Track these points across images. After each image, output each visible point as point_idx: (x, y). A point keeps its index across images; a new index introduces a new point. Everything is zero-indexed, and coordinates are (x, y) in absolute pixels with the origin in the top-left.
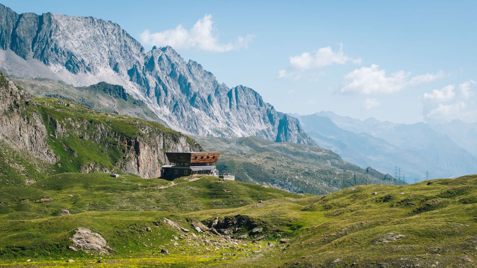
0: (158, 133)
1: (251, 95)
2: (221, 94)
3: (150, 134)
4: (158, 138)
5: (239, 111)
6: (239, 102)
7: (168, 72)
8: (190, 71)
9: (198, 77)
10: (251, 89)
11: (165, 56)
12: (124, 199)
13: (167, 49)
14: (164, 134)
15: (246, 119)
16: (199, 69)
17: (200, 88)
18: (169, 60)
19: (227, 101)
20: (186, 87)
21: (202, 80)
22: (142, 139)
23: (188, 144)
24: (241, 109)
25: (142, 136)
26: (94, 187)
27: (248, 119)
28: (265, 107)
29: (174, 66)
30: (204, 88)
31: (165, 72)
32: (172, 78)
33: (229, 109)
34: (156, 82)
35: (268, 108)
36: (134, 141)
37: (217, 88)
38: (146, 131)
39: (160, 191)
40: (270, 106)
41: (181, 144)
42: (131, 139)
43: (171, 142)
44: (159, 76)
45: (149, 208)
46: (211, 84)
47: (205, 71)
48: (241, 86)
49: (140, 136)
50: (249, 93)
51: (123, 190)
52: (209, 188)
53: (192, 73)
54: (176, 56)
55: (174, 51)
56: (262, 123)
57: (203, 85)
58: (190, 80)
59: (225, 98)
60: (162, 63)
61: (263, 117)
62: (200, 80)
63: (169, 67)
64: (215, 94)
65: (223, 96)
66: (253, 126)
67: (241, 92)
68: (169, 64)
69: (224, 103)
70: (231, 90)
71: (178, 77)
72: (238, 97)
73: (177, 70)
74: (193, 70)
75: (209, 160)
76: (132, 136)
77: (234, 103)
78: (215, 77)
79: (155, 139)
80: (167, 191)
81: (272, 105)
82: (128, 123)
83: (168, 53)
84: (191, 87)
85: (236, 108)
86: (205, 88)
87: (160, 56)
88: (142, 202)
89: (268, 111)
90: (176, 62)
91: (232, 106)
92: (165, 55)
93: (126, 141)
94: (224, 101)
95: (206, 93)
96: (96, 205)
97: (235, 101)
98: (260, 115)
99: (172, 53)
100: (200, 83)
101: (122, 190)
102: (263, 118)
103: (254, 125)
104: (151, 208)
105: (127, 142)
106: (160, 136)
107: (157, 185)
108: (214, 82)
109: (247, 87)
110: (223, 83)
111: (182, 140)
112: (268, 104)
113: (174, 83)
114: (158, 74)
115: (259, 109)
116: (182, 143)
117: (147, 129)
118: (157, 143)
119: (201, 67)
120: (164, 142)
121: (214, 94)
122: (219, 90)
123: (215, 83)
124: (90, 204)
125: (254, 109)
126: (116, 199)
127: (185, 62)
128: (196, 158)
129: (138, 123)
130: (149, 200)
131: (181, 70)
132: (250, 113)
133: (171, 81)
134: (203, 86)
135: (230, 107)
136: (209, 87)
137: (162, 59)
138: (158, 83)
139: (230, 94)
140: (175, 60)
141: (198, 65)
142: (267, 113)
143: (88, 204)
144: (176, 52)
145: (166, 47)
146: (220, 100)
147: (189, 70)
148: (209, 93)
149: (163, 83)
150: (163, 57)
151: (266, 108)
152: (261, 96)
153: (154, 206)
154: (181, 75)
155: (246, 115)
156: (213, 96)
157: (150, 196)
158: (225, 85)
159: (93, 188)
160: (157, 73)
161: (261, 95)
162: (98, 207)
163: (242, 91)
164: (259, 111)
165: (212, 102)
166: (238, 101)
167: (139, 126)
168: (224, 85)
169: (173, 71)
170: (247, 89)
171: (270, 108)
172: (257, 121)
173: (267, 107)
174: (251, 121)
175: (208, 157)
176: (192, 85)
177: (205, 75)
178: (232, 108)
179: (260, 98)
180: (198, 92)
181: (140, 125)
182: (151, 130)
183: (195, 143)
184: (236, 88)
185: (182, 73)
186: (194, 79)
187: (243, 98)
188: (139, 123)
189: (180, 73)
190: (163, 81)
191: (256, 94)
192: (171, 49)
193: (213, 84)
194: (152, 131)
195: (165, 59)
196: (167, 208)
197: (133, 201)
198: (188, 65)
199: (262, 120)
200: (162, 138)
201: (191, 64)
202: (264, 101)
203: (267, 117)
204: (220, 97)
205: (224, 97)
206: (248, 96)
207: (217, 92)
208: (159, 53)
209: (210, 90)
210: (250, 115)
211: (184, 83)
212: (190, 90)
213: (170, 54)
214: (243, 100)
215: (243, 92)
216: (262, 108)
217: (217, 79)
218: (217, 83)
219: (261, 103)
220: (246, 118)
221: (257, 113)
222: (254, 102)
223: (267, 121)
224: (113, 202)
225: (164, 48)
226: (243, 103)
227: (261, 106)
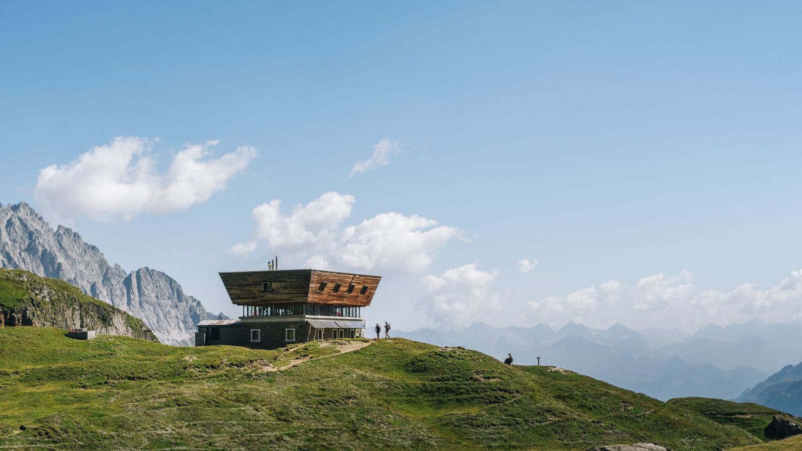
0: (71, 301)
1: (162, 283)
2: (114, 282)
3: (53, 304)
4: (68, 313)
5: (144, 310)
6: (144, 295)
7: (22, 246)
8: (61, 245)
9: (74, 255)
10: (163, 274)
11: (17, 219)
12: (158, 408)
13: (21, 208)
14: (81, 306)
15: (155, 323)
16: (75, 240)
17: (78, 272)
18: (24, 225)
19: (123, 293)
20: (53, 269)
21: (80, 259)
22: (39, 312)
23: (130, 328)
24: (146, 306)
25: (38, 306)
26: (17, 373)
27: (158, 322)
28: (187, 303)
29: (34, 236)
30: (83, 273)
31: (18, 245)
32: (31, 255)
33: (126, 306)
34: (2, 261)
35: (191, 304)
36: (20, 316)
37: (107, 273)
38: (44, 297)
39: (270, 382)
40: (194, 300)
41: (116, 328)
42: (13, 311)
43: (95, 324)
44: (8, 251)
45: (265, 443)
46: (96, 265)
47: (85, 244)
48: (147, 268)
49: (34, 305)
50: (160, 279)
51: (133, 379)
52: (414, 371)
53: (63, 248)
54: (37, 219)
55: (32, 212)
56: (182, 328)
57: (82, 267)
58: (61, 259)
59: (120, 289)
60: (12, 230)
61: (183, 319)
62: (77, 259)
63: (24, 237)
64: (103, 281)
65: (116, 285)
66: (167, 334)
67: (146, 279)
68: (24, 232)
69: (117, 296)
70: (130, 275)
71: (40, 253)
72: (141, 286)
73: (37, 241)
74: (66, 241)
75: (352, 297)
76: (16, 305)
77: (135, 296)
78: (102, 254)
79: (63, 315)
80: (293, 380)
81: (198, 299)
82: (5, 277)
83: (22, 213)
84: (62, 270)
85: (138, 305)
86: (86, 273)
87: (9, 218)
88: (231, 419)
89: (191, 309)
90: (35, 230)
91: (132, 302)
92: (18, 217)
93: (3, 316)
94: (118, 293)
95: (88, 281)
96: (52, 434)
97: (137, 293)
98: (179, 316)
99: (29, 214)
100: (77, 264)
101: (130, 378)
102: (183, 322)
103: (168, 332)
104: (271, 442)
105: (5, 318)
106: (74, 309)
107: (251, 361)
108: (100, 262)
109: (157, 269)
110: (117, 264)
111: (117, 320)
112: (192, 297)
113: (34, 262)
114: (7, 248)
115: (177, 307)
116: (118, 327)
117: (45, 292)
118: (69, 324)
119: (79, 237)
120: (82, 322)
121: (101, 282)
122: (110, 276)
123: (102, 263)
124: (22, 428)
125: (168, 307)
126: (124, 409)
127: (52, 229)
128: (322, 286)
129: (26, 279)
130: (249, 409)
131: (44, 242)
132: (161, 313)
133: (28, 260)
134: (82, 269)
135: (129, 303)
136: (93, 271)
137: (13, 223)
138: (6, 263)
139: (127, 282)
140: (34, 225)
141: (73, 235)
142: (190, 313)
143: (14, 428)
144: (36, 212)
145: (19, 205)
146: (111, 292)
147: (59, 242)
148: (92, 280)
149: (15, 263)
150: (14, 220)
151: (189, 306)
152: (179, 286)
153: (277, 433)
154: (45, 251)
155: (155, 317)
156: (99, 285)
157: (246, 395)
158: (119, 266)
159: (12, 376)
160: (4, 246)
161: (179, 283)
162: (64, 440)
163: (148, 276)
164: (176, 310)
165: (98, 295)
166: (141, 294)
167: (28, 285)
168: (117, 267)
169: (31, 243)
170: (155, 273)
171: (195, 304)
172: (173, 325)
173: (190, 302)
174: (164, 326)
175: (351, 289)
176: (63, 267)
177: (85, 251)
178: (131, 306)
179: (177, 289)
180: (75, 279)
181: (31, 284)
182: (54, 295)
183: (144, 329)
184: (138, 273)
185: (47, 247)
186: (67, 257)
187: (150, 288)
188: (28, 280)
189: (43, 247)
190: (15, 260)
191: (171, 281)
192: (27, 208)
193: (100, 265)
194: (56, 297)
195: (18, 223)
196: (324, 440)
197: (195, 417)
198: (57, 235)
199: (182, 325)
200: (77, 313)
201: (61, 232)
202: (184, 293)
203: (190, 320)
204: (111, 287)
205: (118, 286)
206: (158, 284)
207: (106, 279)
208: (7, 214)
209: (94, 276)
210: (162, 317)
211: (50, 263)
212: (61, 276)
213: (25, 216)
214: (150, 292)
215: (149, 278)
216: (182, 304)
217: (106, 257)
218: (106, 263)
219: (180, 296)
220: (155, 321)
221: (174, 312)
222: (168, 295)
223: (191, 325)
224: (115, 420)
225: (15, 205)
226: (150, 297)
227: (180, 301)
